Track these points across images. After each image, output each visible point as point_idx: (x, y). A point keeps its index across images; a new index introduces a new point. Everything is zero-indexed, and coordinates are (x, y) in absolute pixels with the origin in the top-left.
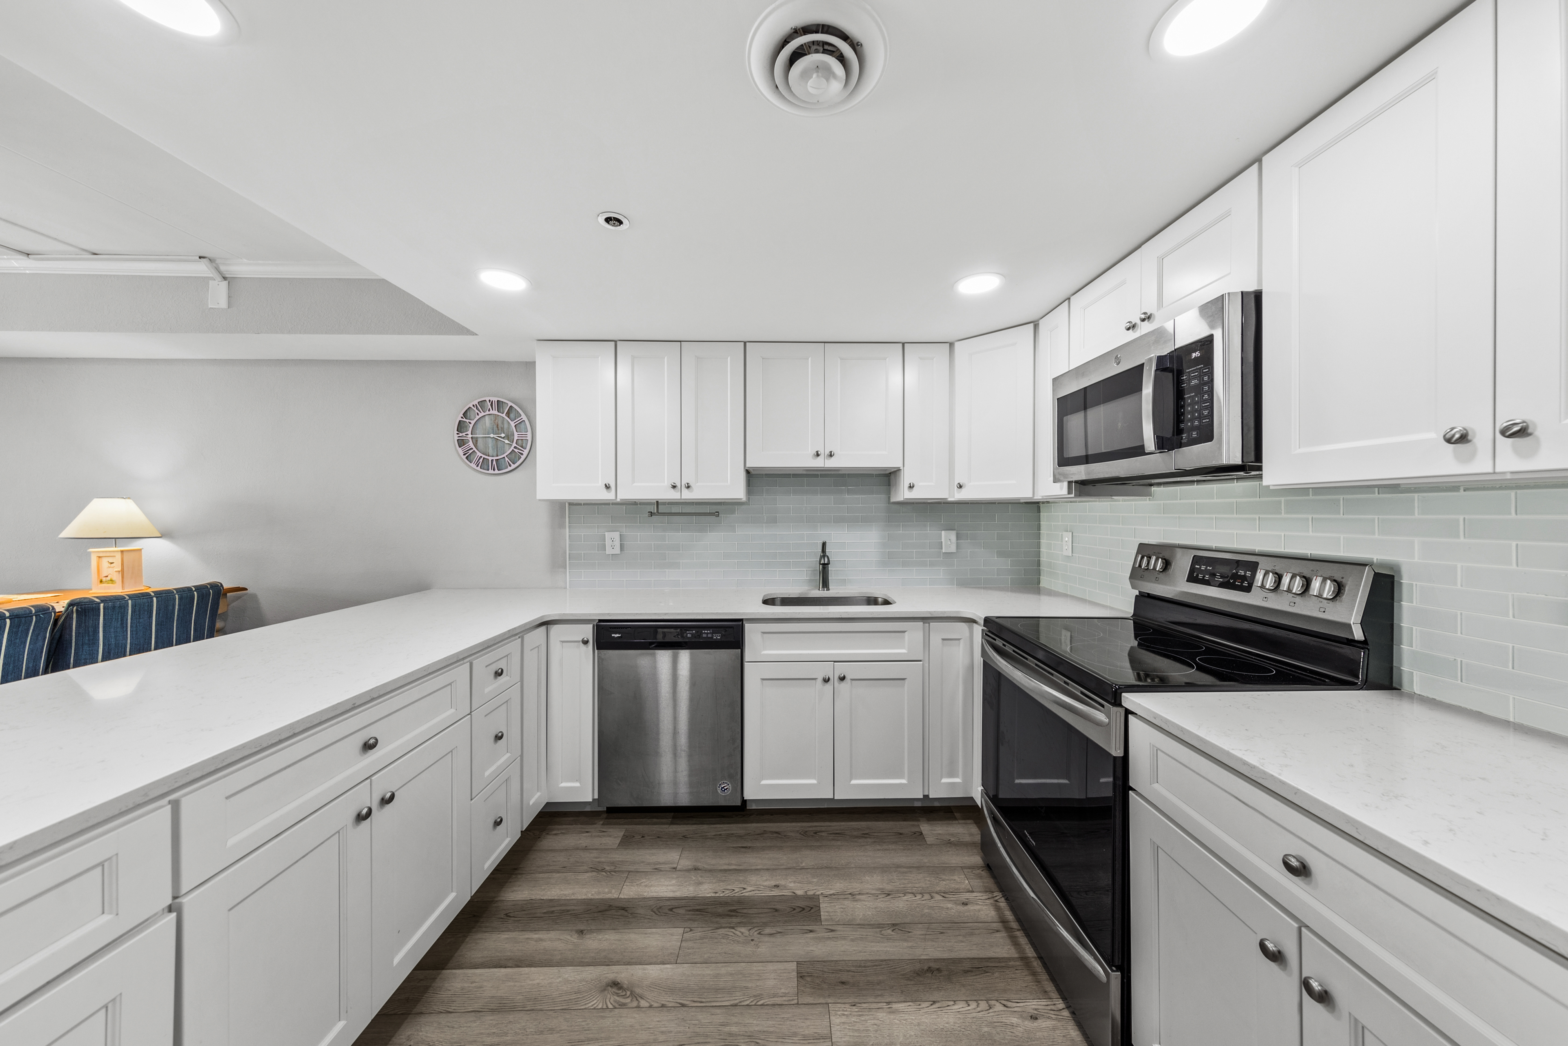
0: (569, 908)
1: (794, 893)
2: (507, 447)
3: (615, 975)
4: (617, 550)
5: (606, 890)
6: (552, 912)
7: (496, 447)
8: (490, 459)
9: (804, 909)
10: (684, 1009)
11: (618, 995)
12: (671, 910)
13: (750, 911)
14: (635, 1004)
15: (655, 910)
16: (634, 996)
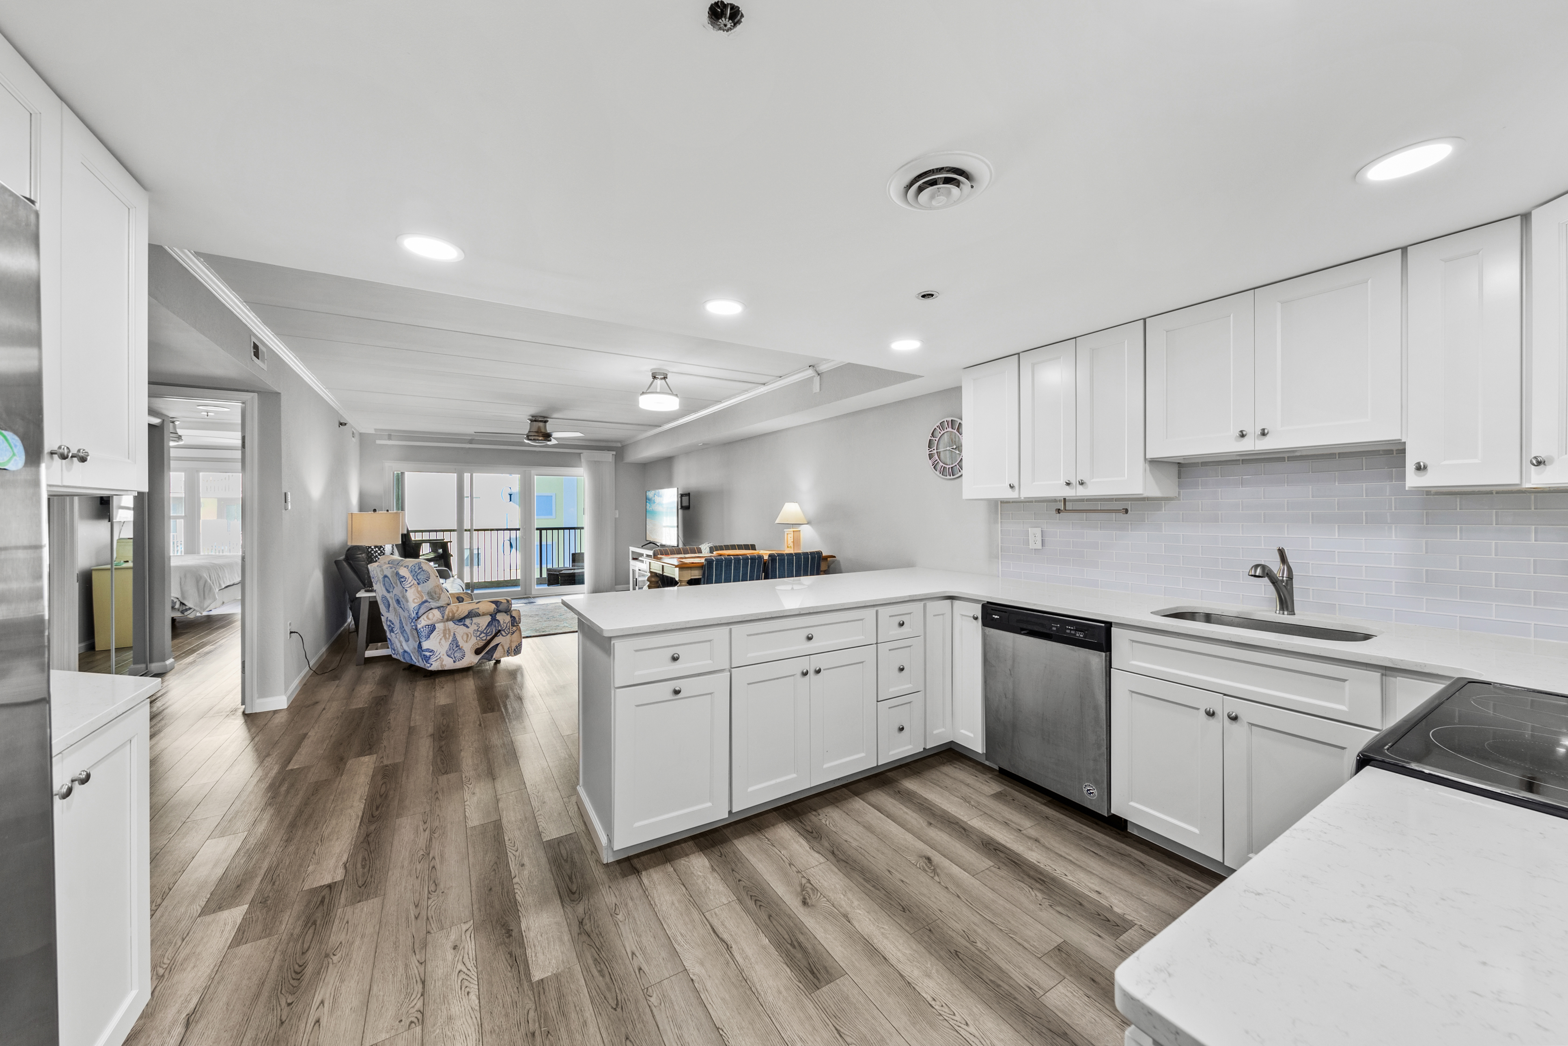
0: (932, 808)
1: (1111, 907)
2: (958, 456)
3: (932, 855)
4: (1039, 546)
5: (962, 814)
6: (923, 805)
7: (951, 457)
8: (948, 467)
9: (1109, 921)
10: (957, 898)
11: (926, 864)
12: (995, 850)
13: (1056, 889)
14: (932, 875)
15: (984, 843)
16: (934, 871)
